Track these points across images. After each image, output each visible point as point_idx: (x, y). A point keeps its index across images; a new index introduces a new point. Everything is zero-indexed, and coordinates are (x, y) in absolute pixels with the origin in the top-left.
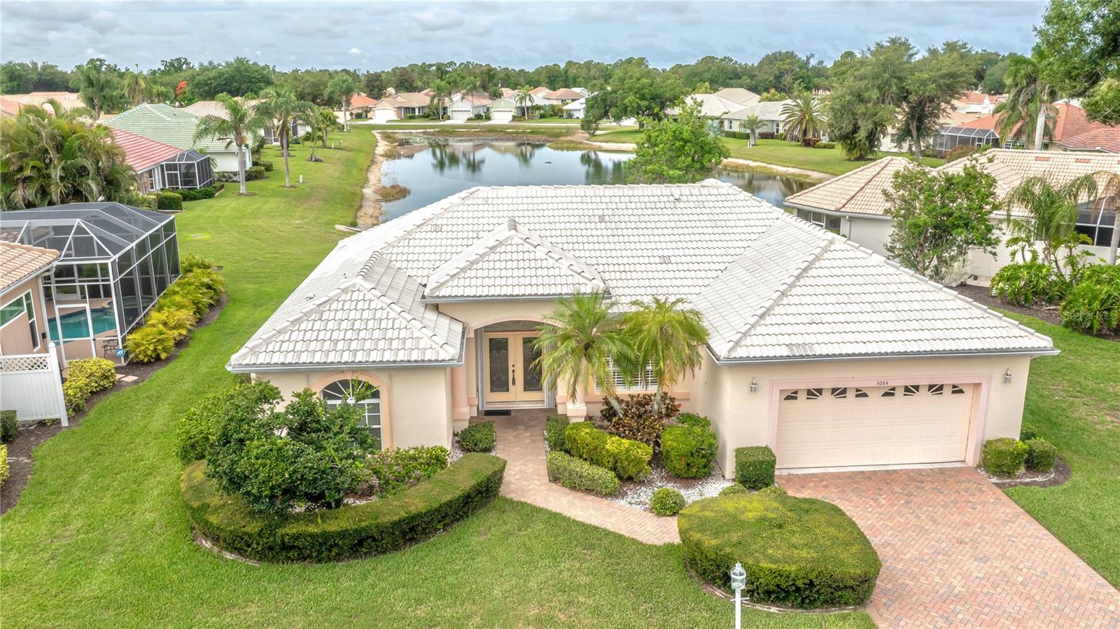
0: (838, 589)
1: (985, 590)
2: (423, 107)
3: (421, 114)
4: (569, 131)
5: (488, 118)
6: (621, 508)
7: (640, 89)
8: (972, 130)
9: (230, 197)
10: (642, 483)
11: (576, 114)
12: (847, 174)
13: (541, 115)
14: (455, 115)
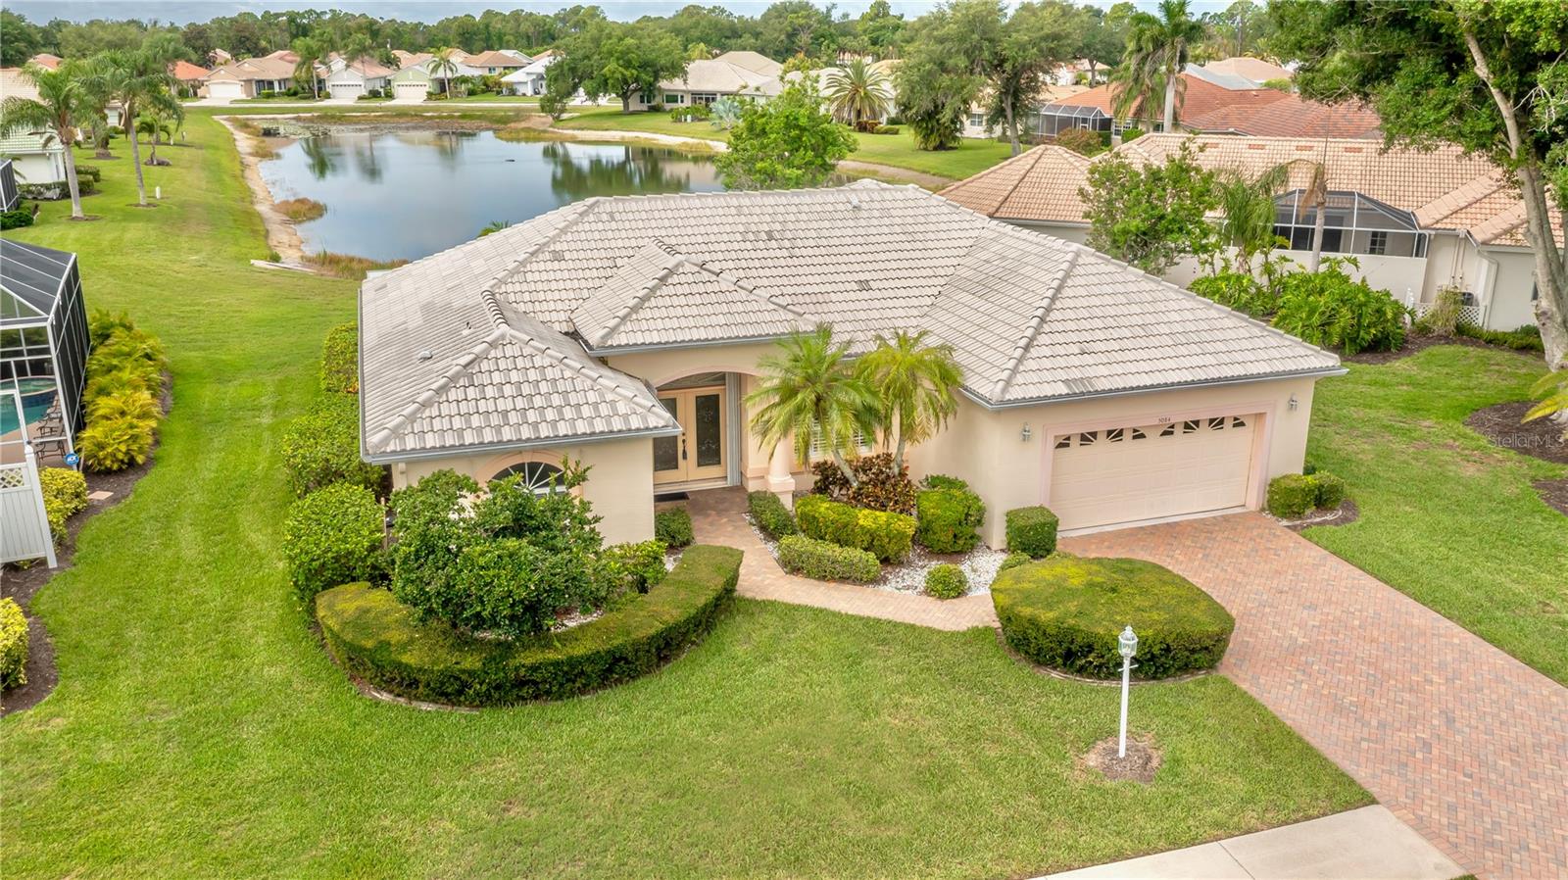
0: (1193, 651)
1: (1328, 638)
2: (285, 80)
3: (283, 90)
4: (519, 115)
5: (389, 96)
6: (891, 595)
7: (624, 54)
8: (1074, 108)
9: (58, 224)
10: (901, 564)
11: (521, 90)
12: (992, 169)
13: (469, 90)
14: (337, 91)
